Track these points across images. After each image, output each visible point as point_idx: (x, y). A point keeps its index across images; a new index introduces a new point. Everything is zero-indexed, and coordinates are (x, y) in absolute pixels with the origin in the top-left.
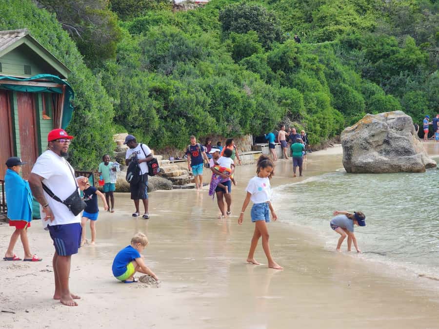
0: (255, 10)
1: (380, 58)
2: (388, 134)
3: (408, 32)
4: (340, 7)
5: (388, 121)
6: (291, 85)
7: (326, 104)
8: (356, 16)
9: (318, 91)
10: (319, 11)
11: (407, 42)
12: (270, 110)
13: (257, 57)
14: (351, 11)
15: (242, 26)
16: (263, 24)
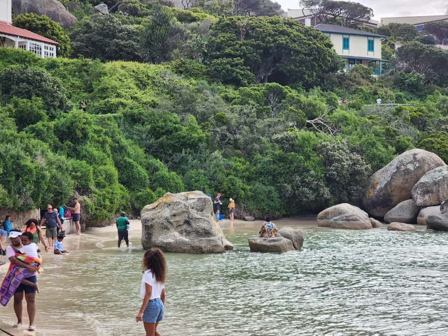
0: (38, 76)
1: (163, 134)
2: (189, 214)
3: (189, 111)
4: (120, 80)
5: (189, 201)
6: (79, 156)
7: (114, 178)
8: (136, 89)
9: (105, 164)
10: (100, 82)
11: (189, 121)
12: (63, 183)
13: (43, 125)
14: (132, 85)
15: (24, 91)
16: (46, 91)
